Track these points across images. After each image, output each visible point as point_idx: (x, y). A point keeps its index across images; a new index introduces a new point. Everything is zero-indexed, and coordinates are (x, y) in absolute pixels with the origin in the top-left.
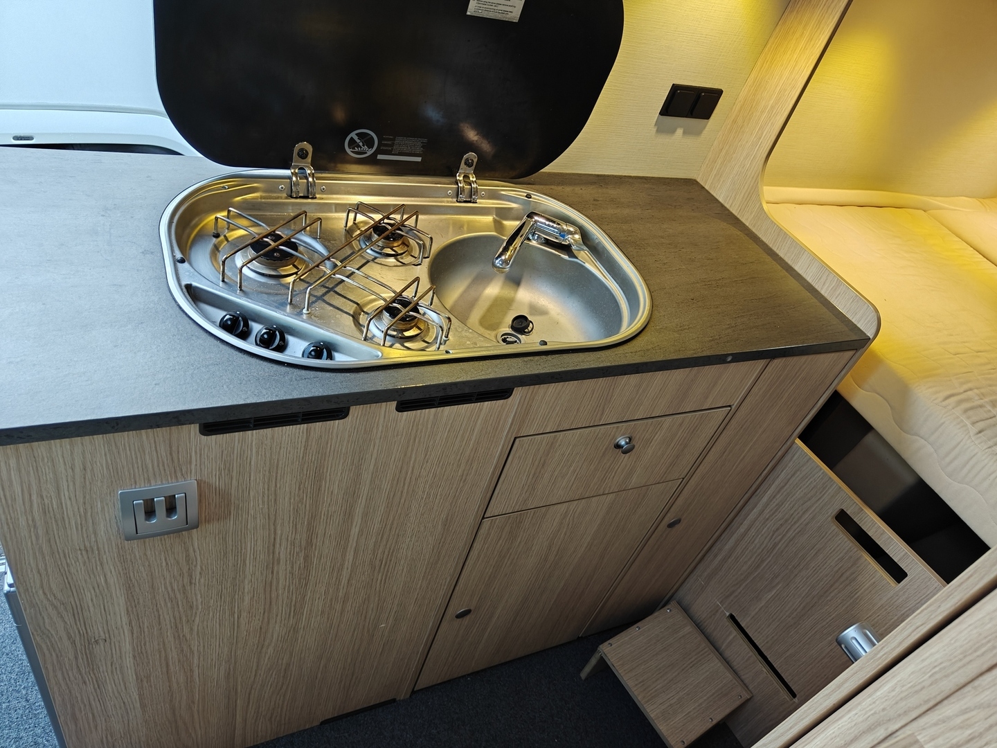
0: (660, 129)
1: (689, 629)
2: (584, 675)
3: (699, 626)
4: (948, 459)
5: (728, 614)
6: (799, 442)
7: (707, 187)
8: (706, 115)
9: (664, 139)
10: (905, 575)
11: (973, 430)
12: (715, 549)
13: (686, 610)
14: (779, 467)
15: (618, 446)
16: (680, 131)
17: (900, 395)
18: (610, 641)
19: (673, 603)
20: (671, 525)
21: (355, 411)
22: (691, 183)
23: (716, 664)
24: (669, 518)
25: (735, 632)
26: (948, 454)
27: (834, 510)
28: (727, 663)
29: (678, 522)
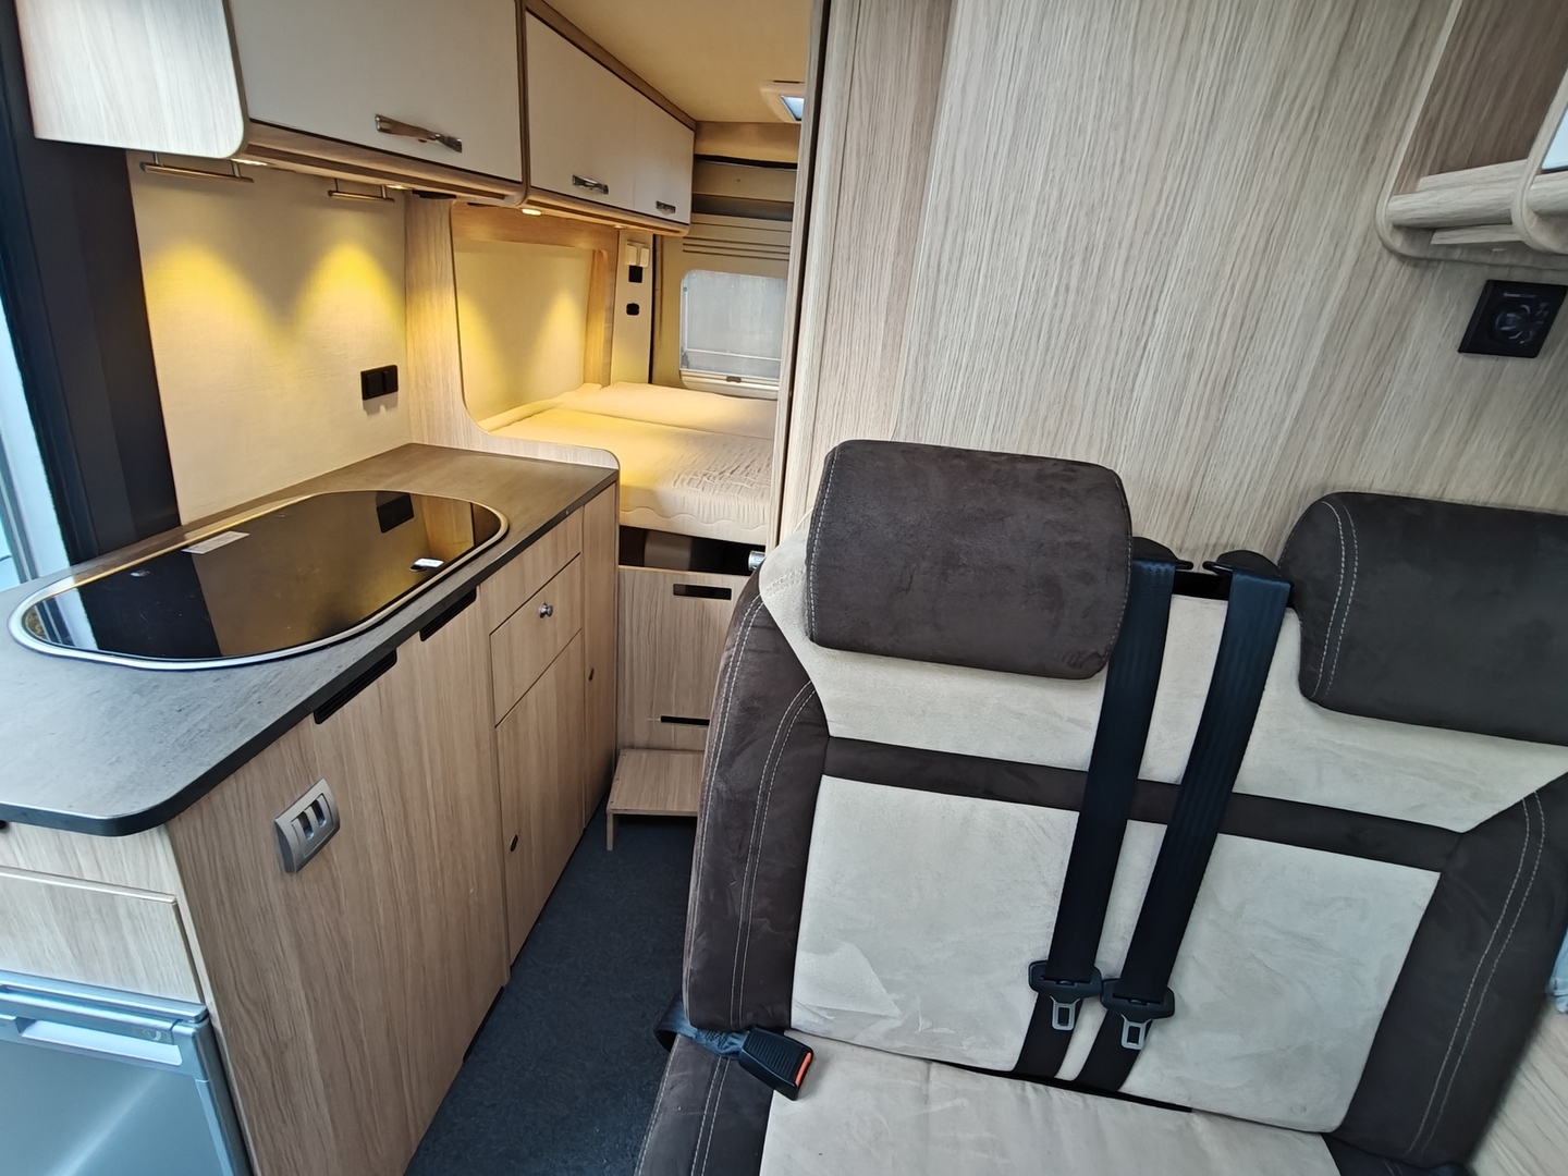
0: (370, 411)
1: (645, 754)
2: (610, 847)
3: (649, 748)
4: (701, 514)
5: (659, 719)
6: (621, 567)
7: (426, 443)
8: (394, 388)
9: (375, 419)
10: (729, 590)
11: (700, 490)
12: (620, 687)
13: (632, 747)
14: (622, 591)
15: (542, 615)
16: (382, 408)
17: (651, 498)
18: (610, 800)
19: (622, 752)
20: (591, 678)
21: (399, 651)
22: (409, 446)
23: (677, 758)
24: (588, 674)
25: (672, 726)
26: (699, 511)
27: (670, 590)
28: (683, 750)
29: (592, 671)
